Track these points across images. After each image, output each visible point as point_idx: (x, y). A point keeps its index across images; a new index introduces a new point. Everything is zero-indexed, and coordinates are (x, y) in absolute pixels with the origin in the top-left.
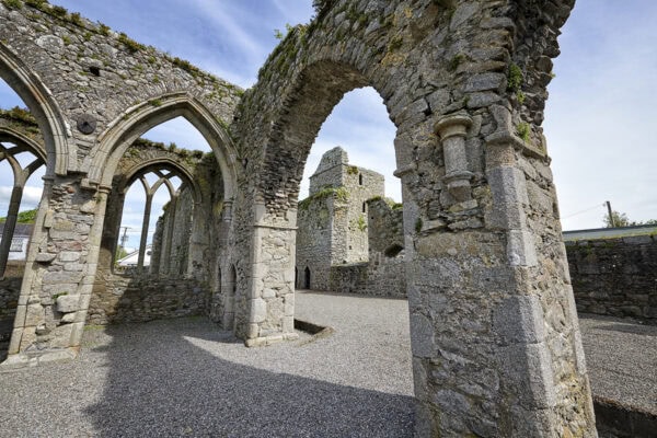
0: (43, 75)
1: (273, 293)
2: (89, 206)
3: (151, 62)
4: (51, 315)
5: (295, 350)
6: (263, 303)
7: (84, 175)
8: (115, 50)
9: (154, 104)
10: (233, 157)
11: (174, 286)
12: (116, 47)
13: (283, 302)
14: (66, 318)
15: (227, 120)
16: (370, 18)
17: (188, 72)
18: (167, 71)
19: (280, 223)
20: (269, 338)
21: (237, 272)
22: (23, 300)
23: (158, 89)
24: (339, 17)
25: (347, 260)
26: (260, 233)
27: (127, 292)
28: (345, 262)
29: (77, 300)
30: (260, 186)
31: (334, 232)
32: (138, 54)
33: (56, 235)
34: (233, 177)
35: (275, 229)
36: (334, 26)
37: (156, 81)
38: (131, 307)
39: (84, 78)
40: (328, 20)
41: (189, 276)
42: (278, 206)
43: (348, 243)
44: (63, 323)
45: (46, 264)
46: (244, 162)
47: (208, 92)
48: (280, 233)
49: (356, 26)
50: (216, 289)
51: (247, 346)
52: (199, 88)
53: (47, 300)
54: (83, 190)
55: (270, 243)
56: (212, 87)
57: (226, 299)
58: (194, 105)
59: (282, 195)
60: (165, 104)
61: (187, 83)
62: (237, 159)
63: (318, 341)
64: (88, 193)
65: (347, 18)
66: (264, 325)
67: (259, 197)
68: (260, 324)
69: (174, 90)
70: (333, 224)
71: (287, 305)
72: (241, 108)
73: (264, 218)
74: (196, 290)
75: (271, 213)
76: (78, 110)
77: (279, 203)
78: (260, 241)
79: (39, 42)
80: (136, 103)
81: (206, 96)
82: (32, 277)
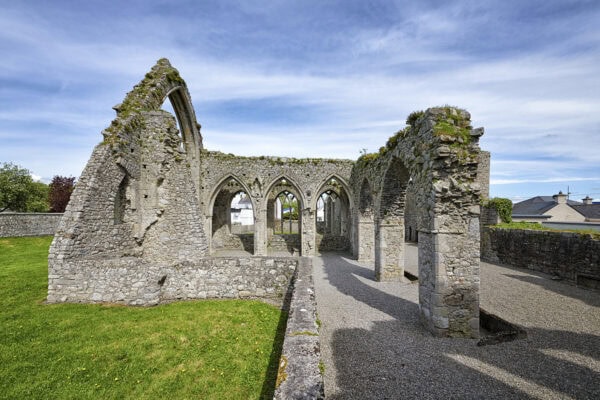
0: (297, 182)
1: (366, 246)
2: (312, 216)
3: (322, 165)
4: (308, 246)
8: (312, 166)
9: (324, 180)
10: (352, 192)
11: (337, 239)
14: (311, 247)
15: (348, 177)
17: (333, 163)
18: (327, 166)
19: (368, 220)
22: (302, 243)
26: (360, 225)
29: (313, 243)
30: (360, 208)
32: (318, 165)
33: (306, 225)
34: (352, 200)
35: (366, 223)
37: (324, 172)
39: (306, 179)
42: (367, 214)
45: (305, 233)
47: (340, 168)
52: (337, 168)
53: (307, 243)
56: (341, 165)
58: (336, 175)
59: (369, 210)
61: (333, 168)
67: (360, 212)
69: (329, 173)
72: (353, 170)
73: (362, 220)
74: (345, 241)
75: (364, 217)
76: (306, 190)
78: (361, 228)
79: (296, 173)
80: (319, 182)
82: (303, 236)
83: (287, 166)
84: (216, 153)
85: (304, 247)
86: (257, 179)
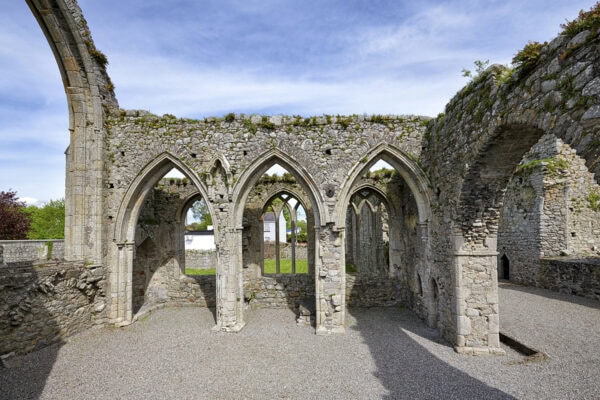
0: (307, 167)
1: (477, 312)
2: (337, 241)
3: (357, 129)
4: (330, 306)
5: (504, 368)
6: (468, 319)
7: (333, 223)
8: (336, 132)
9: (363, 161)
10: (424, 185)
11: (383, 283)
12: (337, 128)
13: (488, 320)
14: (337, 308)
15: (416, 153)
16: (589, 102)
17: (382, 123)
18: (369, 131)
19: (480, 249)
20: (475, 349)
21: (439, 287)
22: (317, 297)
23: (365, 148)
24: (548, 85)
25: (566, 251)
26: (460, 261)
27: (355, 286)
28: (563, 254)
29: (340, 298)
30: (457, 220)
31: (543, 217)
32: (349, 128)
33: (325, 261)
34: (426, 202)
35: (474, 256)
36: (540, 91)
37: (362, 143)
38: (358, 296)
39: (325, 160)
40: (533, 83)
41: (392, 276)
42: (476, 234)
43: (569, 229)
44: (336, 311)
45: (324, 277)
46: (436, 190)
47: (398, 133)
48: (478, 260)
49: (570, 104)
50: (417, 290)
51: (456, 351)
52: (391, 133)
53: (327, 298)
54: (333, 233)
55: (470, 269)
56: (401, 128)
57: (428, 303)
58: (390, 150)
59: (480, 224)
60: (370, 159)
61: (382, 134)
62: (429, 186)
63: (530, 364)
64: (336, 234)
65: (558, 89)
66: (470, 337)
67: (457, 230)
68: (466, 336)
69: (375, 146)
70: (542, 207)
71: (491, 324)
72: (427, 136)
73: (463, 248)
74: (399, 287)
75: (469, 241)
76: (325, 183)
77: (476, 232)
78: (461, 268)
79: (303, 147)
80: (353, 165)
81: (397, 138)
82: (319, 284)
83: (282, 133)
84: (138, 114)
85: (322, 307)
86: (218, 163)
